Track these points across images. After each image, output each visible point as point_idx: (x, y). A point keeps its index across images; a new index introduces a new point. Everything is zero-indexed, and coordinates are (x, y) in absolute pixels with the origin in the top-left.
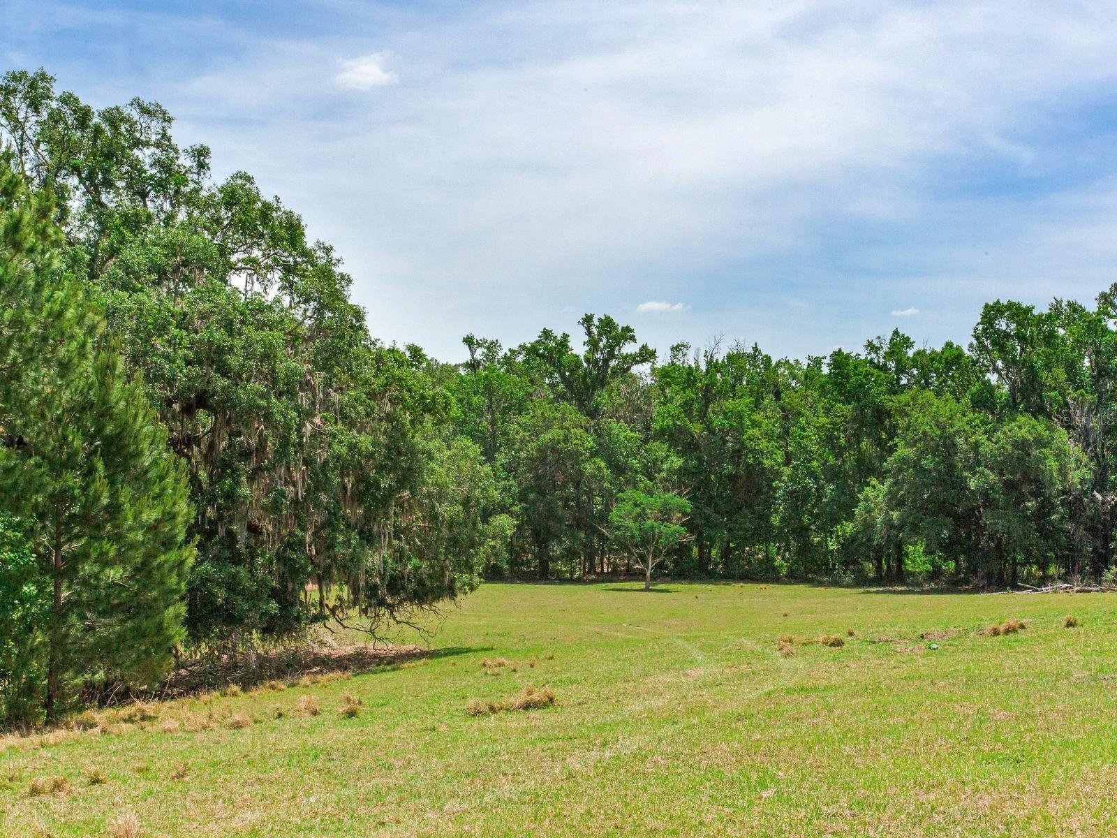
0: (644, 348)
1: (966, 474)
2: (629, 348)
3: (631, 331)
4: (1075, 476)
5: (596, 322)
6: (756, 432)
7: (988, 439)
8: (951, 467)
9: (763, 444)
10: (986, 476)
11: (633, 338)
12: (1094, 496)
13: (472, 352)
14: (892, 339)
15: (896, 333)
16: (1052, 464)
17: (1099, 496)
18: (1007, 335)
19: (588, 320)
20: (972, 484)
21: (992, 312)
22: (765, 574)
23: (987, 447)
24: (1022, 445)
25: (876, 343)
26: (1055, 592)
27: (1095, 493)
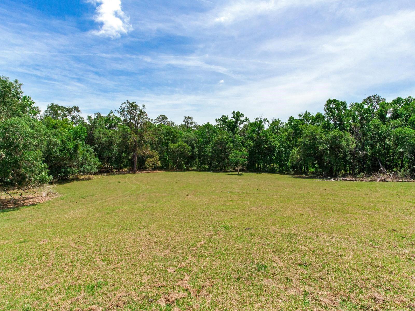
0: (246, 118)
1: (318, 145)
2: (242, 118)
3: (243, 114)
4: (352, 146)
5: (235, 113)
6: (271, 137)
7: (325, 136)
8: (315, 143)
9: (272, 140)
10: (324, 146)
11: (243, 116)
12: (359, 152)
13: (217, 122)
14: (305, 113)
15: (306, 112)
16: (344, 143)
17: (360, 152)
18: (332, 108)
19: (234, 112)
20: (320, 148)
21: (329, 102)
22: (273, 171)
23: (324, 138)
24: (335, 138)
25: (301, 115)
26: (340, 181)
27: (359, 151)
